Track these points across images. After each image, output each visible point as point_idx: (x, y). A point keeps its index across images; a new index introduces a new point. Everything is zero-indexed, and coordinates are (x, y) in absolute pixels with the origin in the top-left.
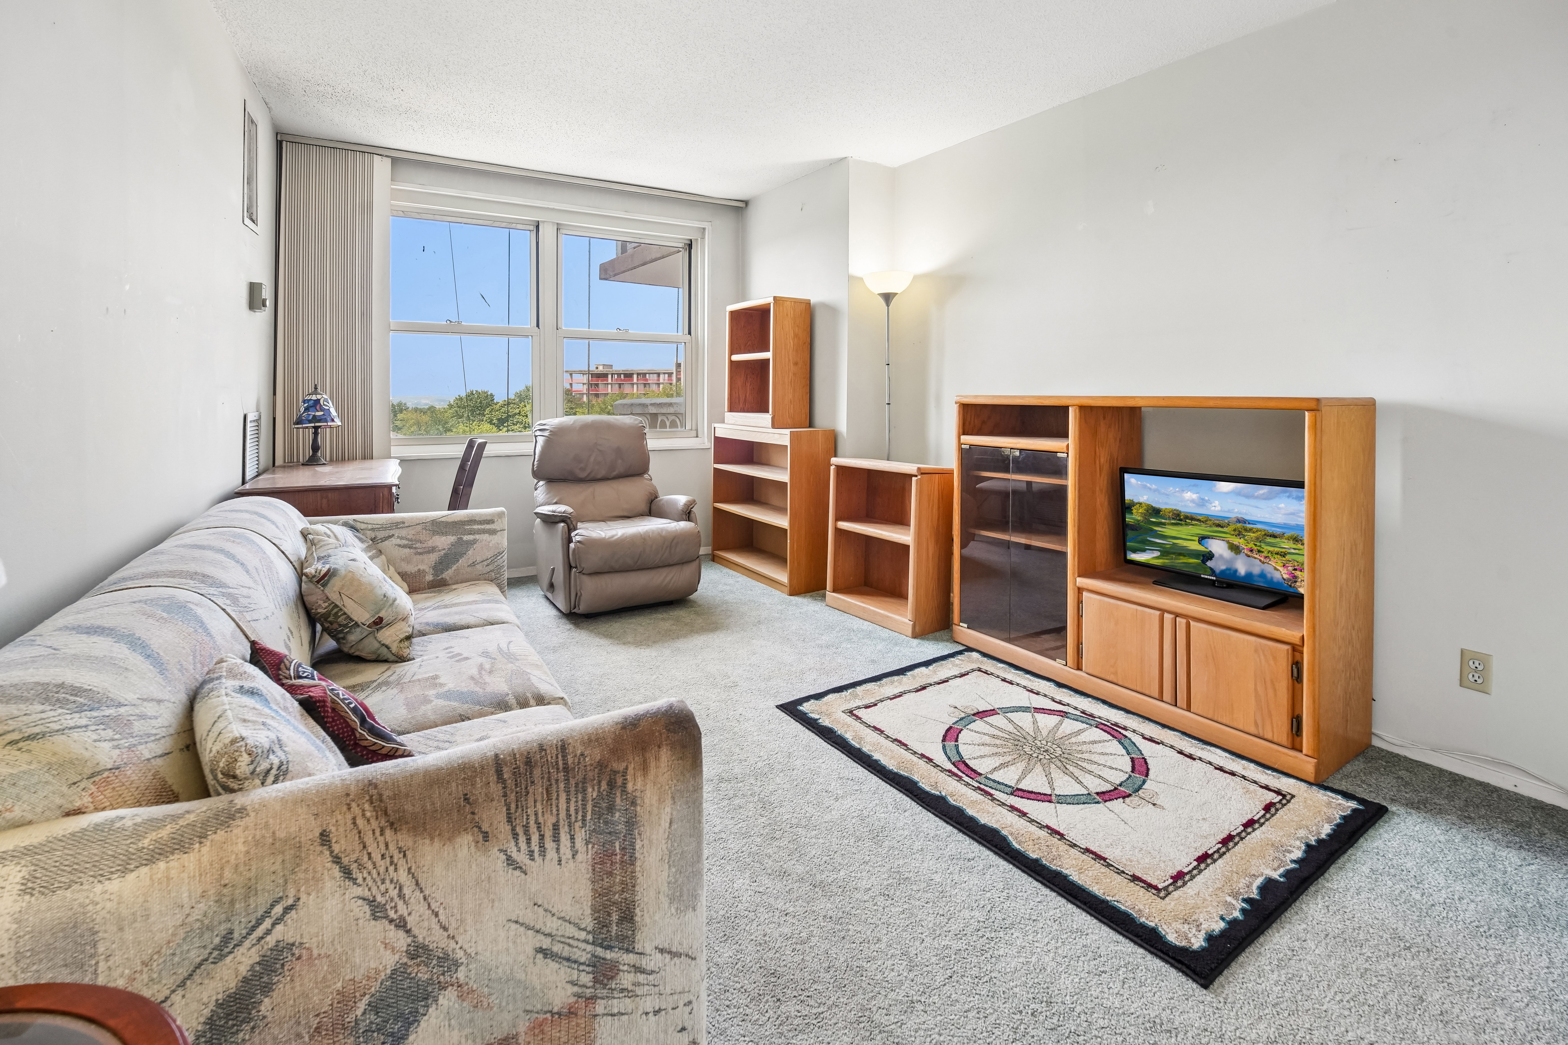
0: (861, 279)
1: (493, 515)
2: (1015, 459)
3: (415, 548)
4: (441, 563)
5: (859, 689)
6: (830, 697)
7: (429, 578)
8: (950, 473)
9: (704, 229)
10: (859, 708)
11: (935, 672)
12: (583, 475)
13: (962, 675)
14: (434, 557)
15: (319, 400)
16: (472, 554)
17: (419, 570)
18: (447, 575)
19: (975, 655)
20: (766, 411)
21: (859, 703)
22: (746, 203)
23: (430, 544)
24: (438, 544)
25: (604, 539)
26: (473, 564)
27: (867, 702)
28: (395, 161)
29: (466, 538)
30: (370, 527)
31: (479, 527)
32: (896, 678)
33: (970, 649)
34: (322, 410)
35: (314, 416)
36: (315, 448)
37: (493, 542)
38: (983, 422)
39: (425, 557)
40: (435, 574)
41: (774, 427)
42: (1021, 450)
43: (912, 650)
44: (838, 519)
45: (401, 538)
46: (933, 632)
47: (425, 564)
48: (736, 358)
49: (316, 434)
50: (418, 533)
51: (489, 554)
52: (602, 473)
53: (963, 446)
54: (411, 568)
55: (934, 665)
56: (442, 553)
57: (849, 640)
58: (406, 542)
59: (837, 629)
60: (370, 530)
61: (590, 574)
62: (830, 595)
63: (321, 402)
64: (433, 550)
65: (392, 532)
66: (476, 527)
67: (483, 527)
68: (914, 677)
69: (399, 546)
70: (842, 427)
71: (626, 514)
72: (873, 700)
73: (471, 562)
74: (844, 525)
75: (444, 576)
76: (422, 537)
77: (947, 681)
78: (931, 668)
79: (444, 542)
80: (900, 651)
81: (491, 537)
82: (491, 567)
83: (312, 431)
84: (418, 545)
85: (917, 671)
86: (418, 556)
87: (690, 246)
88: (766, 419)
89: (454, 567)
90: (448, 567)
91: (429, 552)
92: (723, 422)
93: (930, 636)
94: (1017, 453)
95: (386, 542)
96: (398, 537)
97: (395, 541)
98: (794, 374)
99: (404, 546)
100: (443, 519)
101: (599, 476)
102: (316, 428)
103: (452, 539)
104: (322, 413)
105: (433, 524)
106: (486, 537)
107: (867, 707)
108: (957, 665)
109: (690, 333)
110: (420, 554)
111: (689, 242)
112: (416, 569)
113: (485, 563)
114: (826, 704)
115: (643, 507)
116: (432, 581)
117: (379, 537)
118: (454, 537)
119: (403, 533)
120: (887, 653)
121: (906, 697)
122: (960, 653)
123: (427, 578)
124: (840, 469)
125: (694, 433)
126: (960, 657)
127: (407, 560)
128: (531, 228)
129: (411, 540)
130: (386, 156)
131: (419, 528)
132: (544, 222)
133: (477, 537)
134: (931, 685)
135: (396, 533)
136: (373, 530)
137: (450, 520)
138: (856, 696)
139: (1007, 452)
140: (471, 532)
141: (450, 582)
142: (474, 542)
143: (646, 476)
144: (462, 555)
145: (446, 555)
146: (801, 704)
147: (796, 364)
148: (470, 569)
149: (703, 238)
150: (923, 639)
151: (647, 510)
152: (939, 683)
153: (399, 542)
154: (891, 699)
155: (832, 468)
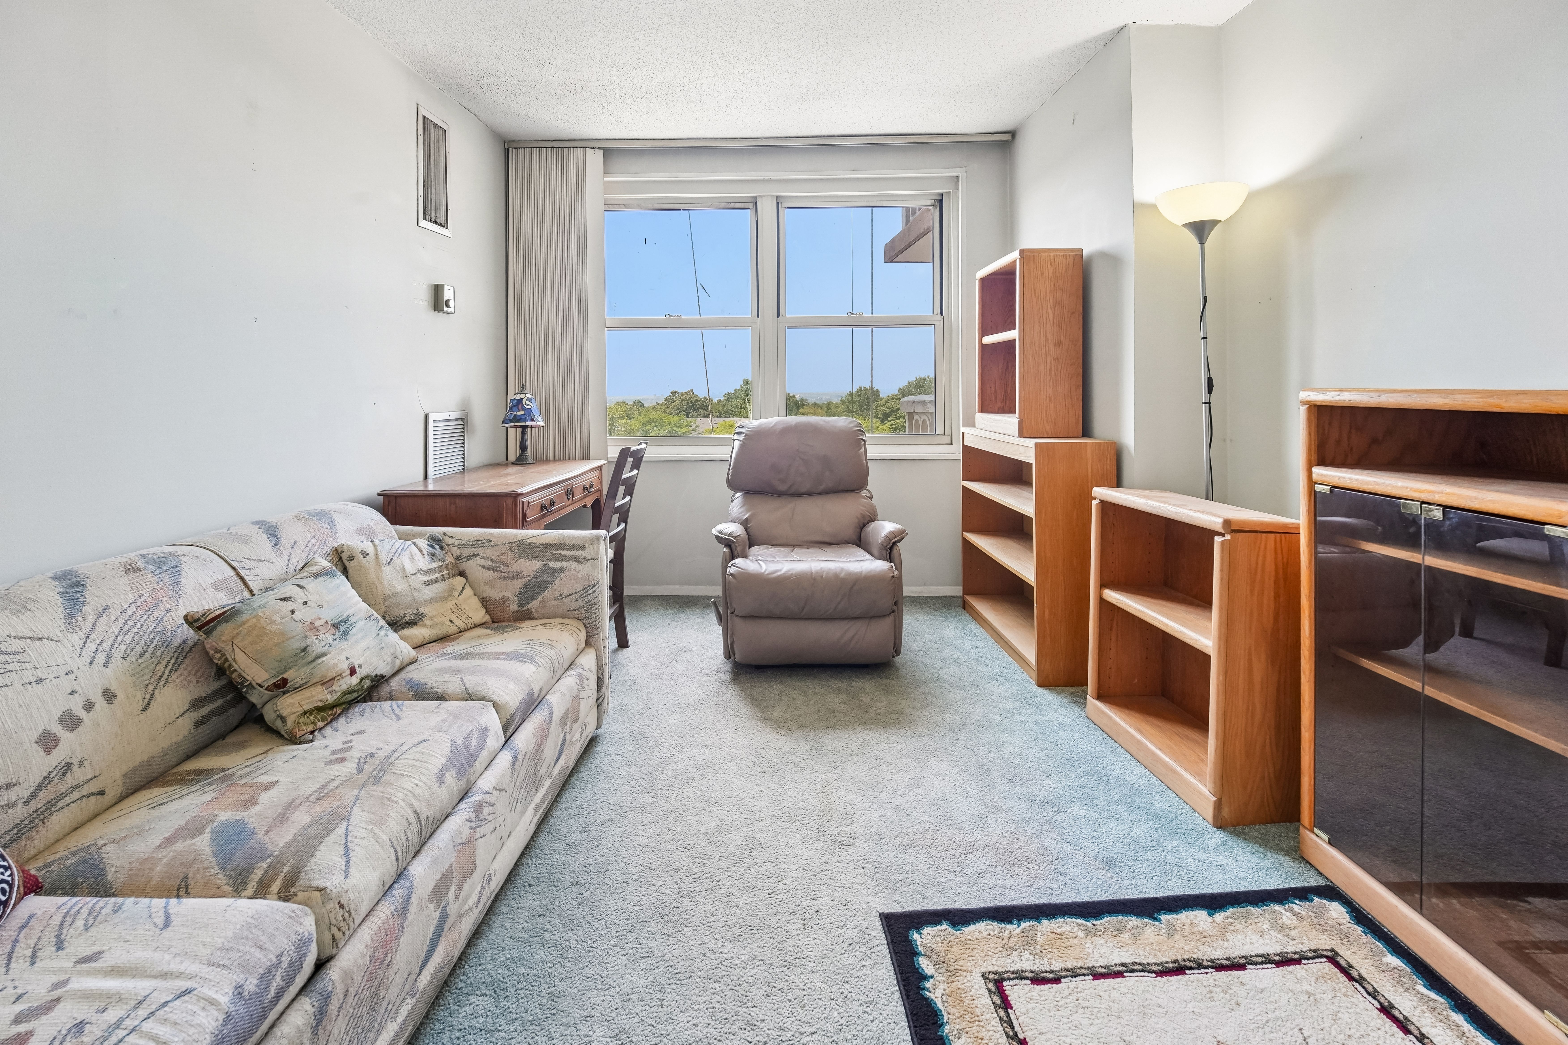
0: (1154, 207)
1: (585, 539)
2: (1432, 525)
3: (500, 571)
4: (525, 592)
5: (1046, 926)
6: (982, 927)
7: (514, 607)
8: (1291, 533)
9: (957, 177)
10: (1020, 976)
11: (1224, 931)
12: (783, 487)
13: (1285, 961)
14: (518, 585)
15: (521, 400)
16: (560, 585)
17: (503, 597)
18: (533, 606)
19: (1336, 911)
20: (1012, 411)
21: (1027, 963)
22: (1013, 134)
23: (515, 568)
24: (523, 569)
25: (762, 574)
26: (560, 597)
27: (1041, 965)
28: (608, 153)
29: (553, 564)
30: (457, 542)
31: (568, 553)
32: (1133, 921)
33: (1331, 892)
34: (524, 409)
35: (515, 415)
36: (523, 447)
37: (582, 573)
38: (1375, 441)
39: (509, 582)
40: (520, 604)
41: (1021, 435)
42: (1446, 508)
43: (1202, 855)
44: (1104, 584)
45: (485, 558)
46: (1264, 822)
47: (509, 591)
48: (988, 340)
49: (524, 433)
50: (503, 554)
51: (578, 587)
52: (806, 487)
53: (1318, 488)
54: (494, 594)
55: (1230, 911)
56: (527, 580)
57: (1089, 800)
58: (491, 564)
59: (1080, 771)
60: (456, 546)
61: (745, 617)
62: (1092, 702)
63: (524, 402)
64: (517, 575)
65: (477, 551)
66: (564, 552)
67: (572, 553)
68: (1172, 929)
69: (484, 567)
70: (1129, 438)
71: (827, 540)
72: (1057, 965)
73: (557, 594)
74: (1113, 596)
75: (529, 607)
76: (507, 560)
77: (1241, 967)
78: (1219, 916)
79: (529, 567)
80: (1175, 851)
81: (581, 566)
82: (580, 603)
83: (519, 430)
84: (502, 568)
85: (1185, 917)
86: (502, 581)
87: (941, 202)
88: (1010, 423)
89: (540, 598)
90: (533, 598)
91: (513, 578)
92: (974, 426)
93: (1256, 831)
94: (1438, 514)
95: (471, 562)
96: (483, 557)
97: (479, 561)
98: (1056, 359)
99: (488, 568)
100: (531, 540)
101: (803, 490)
102: (524, 428)
103: (537, 564)
104: (522, 413)
105: (519, 545)
106: (574, 565)
107: (1038, 980)
108: (1282, 928)
109: (941, 313)
110: (504, 578)
111: (940, 198)
112: (500, 595)
113: (574, 597)
114: (964, 943)
115: (850, 533)
116: (517, 611)
117: (465, 555)
118: (540, 563)
119: (488, 552)
120: (1146, 849)
121: (1130, 981)
122: (1303, 894)
123: (511, 607)
124: (1106, 506)
125: (947, 439)
126: (1297, 906)
127: (491, 584)
128: (751, 205)
129: (495, 561)
130: (599, 148)
131: (505, 548)
132: (761, 196)
133: (565, 564)
134: (1200, 966)
135: (481, 551)
136: (458, 546)
137: (537, 541)
138: (1029, 941)
139: (1415, 509)
140: (559, 558)
141: (536, 615)
142: (561, 570)
143: (864, 493)
144: (548, 584)
145: (531, 583)
146: (919, 928)
147: (1058, 344)
148: (556, 602)
149: (956, 189)
150: (1236, 834)
151: (855, 537)
152: (1220, 968)
153: (483, 562)
154: (1097, 976)
155: (1094, 503)
